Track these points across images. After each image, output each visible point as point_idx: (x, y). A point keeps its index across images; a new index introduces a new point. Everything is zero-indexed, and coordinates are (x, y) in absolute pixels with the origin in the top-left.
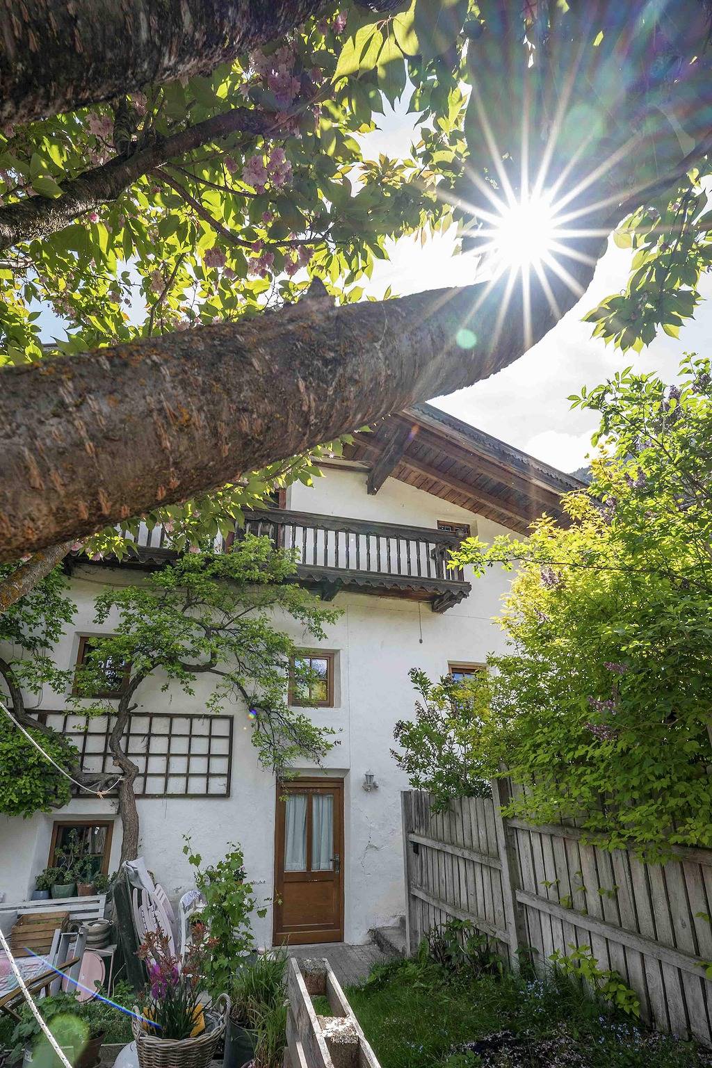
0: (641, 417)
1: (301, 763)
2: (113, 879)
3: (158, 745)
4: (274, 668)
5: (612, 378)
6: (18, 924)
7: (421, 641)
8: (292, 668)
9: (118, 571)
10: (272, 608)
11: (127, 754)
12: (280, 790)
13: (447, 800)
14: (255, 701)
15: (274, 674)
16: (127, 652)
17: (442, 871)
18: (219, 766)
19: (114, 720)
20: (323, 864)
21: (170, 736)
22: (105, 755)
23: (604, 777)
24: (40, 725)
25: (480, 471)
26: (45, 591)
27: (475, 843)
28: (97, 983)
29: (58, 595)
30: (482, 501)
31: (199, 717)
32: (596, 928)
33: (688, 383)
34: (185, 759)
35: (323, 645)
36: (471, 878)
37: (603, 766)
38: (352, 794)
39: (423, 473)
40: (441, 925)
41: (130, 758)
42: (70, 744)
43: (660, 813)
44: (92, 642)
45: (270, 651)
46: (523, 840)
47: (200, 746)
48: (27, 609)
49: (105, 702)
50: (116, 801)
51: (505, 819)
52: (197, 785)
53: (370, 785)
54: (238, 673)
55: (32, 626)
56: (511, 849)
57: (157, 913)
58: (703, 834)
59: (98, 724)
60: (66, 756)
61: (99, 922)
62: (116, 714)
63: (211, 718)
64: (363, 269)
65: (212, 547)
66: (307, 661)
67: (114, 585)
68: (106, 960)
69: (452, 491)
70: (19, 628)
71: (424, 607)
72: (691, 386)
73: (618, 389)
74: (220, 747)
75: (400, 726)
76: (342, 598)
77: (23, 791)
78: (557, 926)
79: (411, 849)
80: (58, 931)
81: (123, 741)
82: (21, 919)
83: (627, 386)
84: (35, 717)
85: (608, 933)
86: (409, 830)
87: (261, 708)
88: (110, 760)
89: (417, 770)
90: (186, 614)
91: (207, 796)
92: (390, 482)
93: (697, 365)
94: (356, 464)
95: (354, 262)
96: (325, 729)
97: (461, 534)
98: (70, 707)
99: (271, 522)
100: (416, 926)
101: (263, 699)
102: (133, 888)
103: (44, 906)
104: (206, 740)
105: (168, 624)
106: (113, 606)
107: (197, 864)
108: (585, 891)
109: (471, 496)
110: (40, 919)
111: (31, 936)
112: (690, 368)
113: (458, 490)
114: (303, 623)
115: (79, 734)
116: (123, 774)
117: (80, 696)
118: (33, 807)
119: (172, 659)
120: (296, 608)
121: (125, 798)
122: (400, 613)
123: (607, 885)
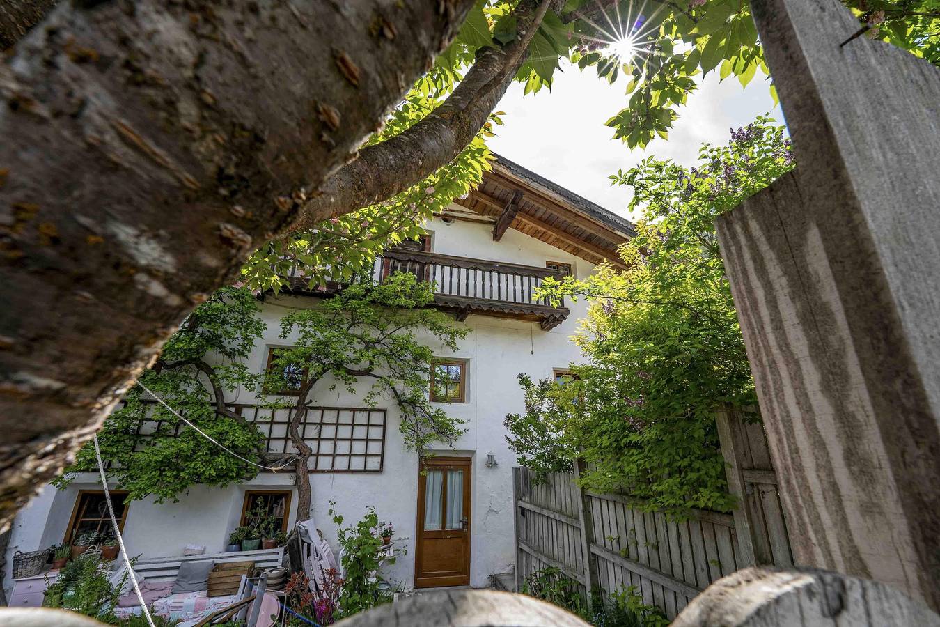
0: (663, 192)
1: (437, 446)
2: (290, 536)
3: (328, 432)
4: (419, 373)
5: (641, 164)
6: (214, 571)
7: (532, 353)
8: (433, 373)
9: (300, 298)
10: (416, 326)
11: (303, 439)
12: (421, 468)
13: (545, 475)
14: (403, 398)
15: (418, 377)
16: (303, 360)
17: (541, 529)
18: (375, 448)
19: (294, 412)
20: (455, 524)
21: (337, 425)
22: (286, 439)
23: (645, 457)
24: (237, 417)
25: (576, 224)
26: (241, 313)
27: (564, 508)
28: (273, 616)
29: (252, 317)
30: (579, 246)
31: (360, 410)
32: (645, 572)
33: (705, 165)
34: (348, 443)
35: (456, 355)
36: (560, 535)
37: (647, 448)
38: (477, 471)
39: (535, 225)
40: (540, 572)
41: (306, 442)
42: (259, 430)
43: (682, 484)
44: (277, 352)
45: (415, 360)
46: (595, 505)
47: (360, 433)
48: (228, 327)
49: (287, 398)
50: (294, 475)
51: (583, 489)
52: (357, 463)
53: (491, 463)
54: (390, 377)
55: (231, 340)
56: (587, 512)
57: (322, 562)
58: (709, 499)
59: (282, 416)
60: (255, 440)
61: (277, 570)
62: (295, 408)
63: (369, 411)
64: (446, 88)
65: (371, 280)
66: (444, 368)
67: (296, 309)
68: (281, 599)
69: (557, 239)
70: (221, 342)
71: (535, 326)
72: (707, 167)
73: (645, 171)
74: (376, 433)
75: (509, 418)
76: (471, 319)
77: (220, 467)
78: (618, 571)
79: (519, 513)
80: (244, 577)
81: (300, 428)
82: (216, 567)
83: (652, 169)
84: (233, 410)
85: (653, 577)
86: (518, 498)
87: (407, 404)
88: (290, 443)
89: (524, 452)
90: (351, 331)
91: (365, 471)
92: (510, 232)
93: (711, 152)
94: (485, 218)
95: (439, 83)
96: (457, 420)
97: (562, 272)
98: (259, 402)
99: (417, 262)
100: (522, 573)
101: (410, 396)
102: (303, 542)
103: (235, 556)
104: (365, 428)
105: (335, 339)
106: (295, 325)
107: (340, 523)
108: (637, 544)
109: (571, 243)
110: (232, 567)
111: (223, 580)
112: (706, 154)
113: (561, 238)
114: (441, 339)
115: (267, 423)
116: (300, 454)
117: (267, 394)
118: (228, 479)
119: (338, 365)
120: (435, 327)
121: (301, 472)
122: (517, 331)
123: (652, 540)
